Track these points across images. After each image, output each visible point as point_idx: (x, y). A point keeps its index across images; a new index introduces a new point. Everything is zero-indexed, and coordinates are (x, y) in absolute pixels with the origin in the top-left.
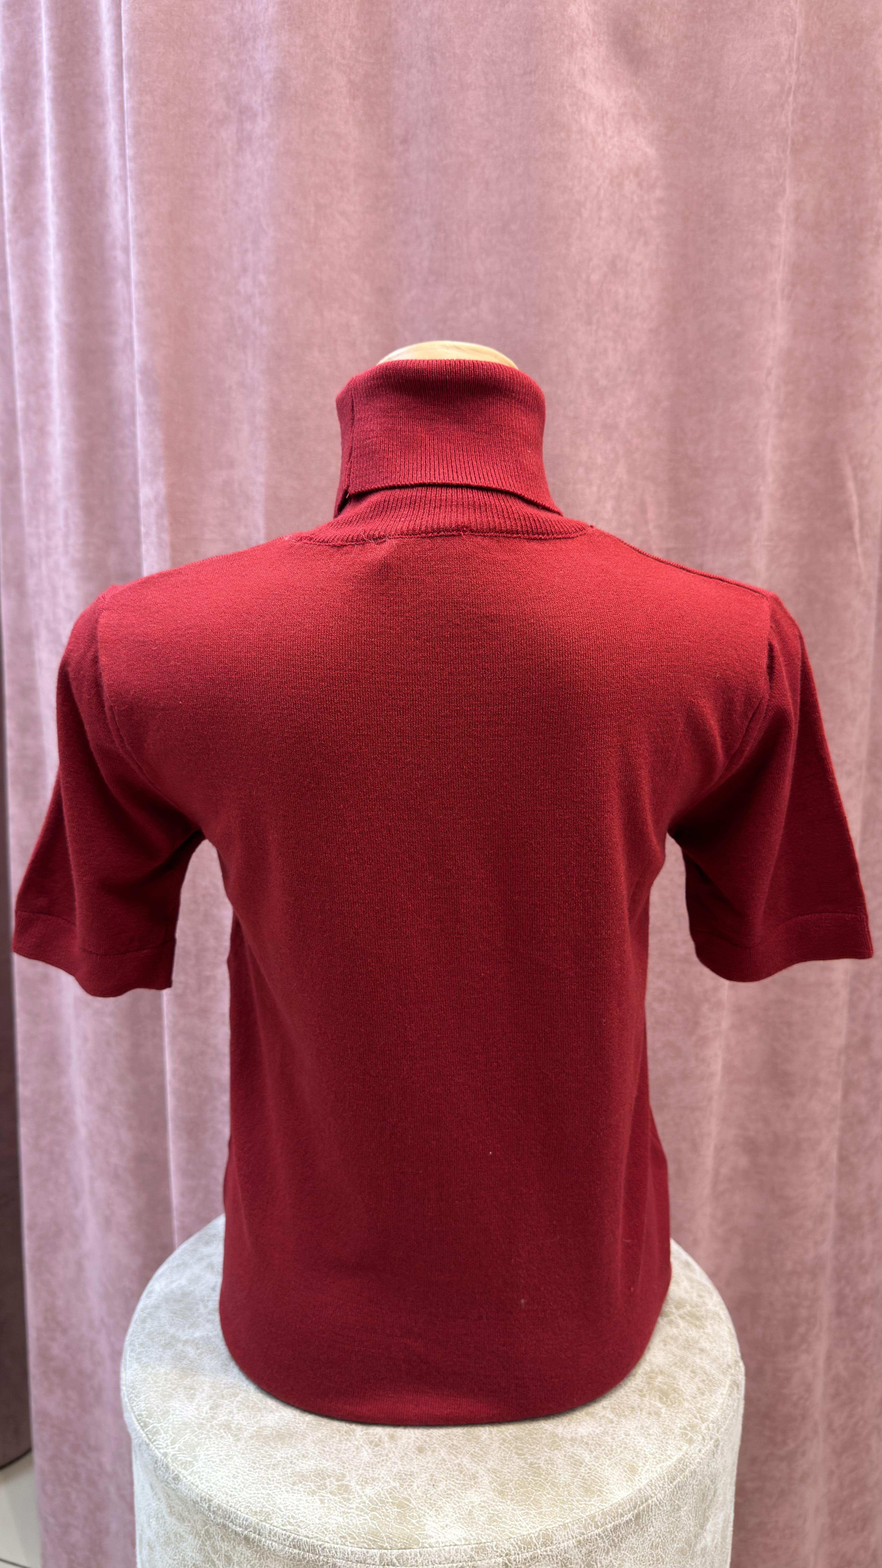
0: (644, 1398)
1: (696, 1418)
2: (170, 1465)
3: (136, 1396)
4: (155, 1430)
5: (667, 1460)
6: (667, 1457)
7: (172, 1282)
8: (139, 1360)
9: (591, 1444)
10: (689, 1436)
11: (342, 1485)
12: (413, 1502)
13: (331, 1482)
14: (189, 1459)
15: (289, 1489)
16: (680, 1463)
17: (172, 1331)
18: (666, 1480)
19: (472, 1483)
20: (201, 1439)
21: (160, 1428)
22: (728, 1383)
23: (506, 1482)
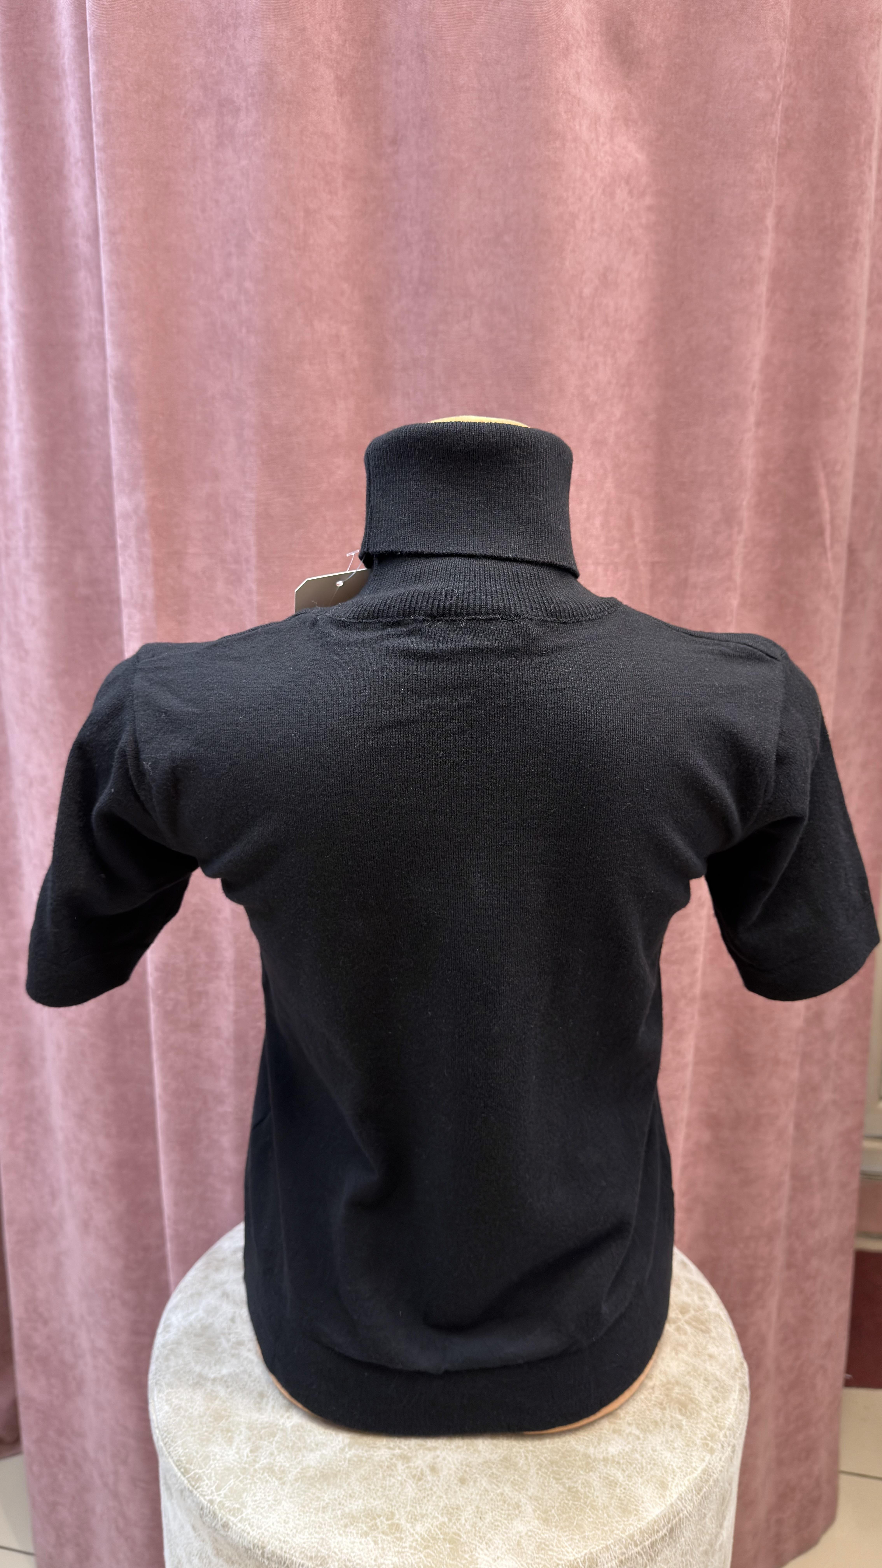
0: (664, 1411)
1: (714, 1426)
2: (218, 1512)
3: (172, 1441)
4: (197, 1476)
5: (693, 1472)
6: (693, 1470)
7: (189, 1314)
8: (169, 1402)
9: (623, 1464)
10: (710, 1447)
11: (393, 1524)
12: (464, 1536)
13: (382, 1522)
14: (237, 1506)
15: (341, 1532)
16: (704, 1474)
17: (198, 1369)
18: (694, 1492)
19: (517, 1512)
20: (246, 1484)
21: (202, 1474)
22: (738, 1387)
23: (549, 1509)
